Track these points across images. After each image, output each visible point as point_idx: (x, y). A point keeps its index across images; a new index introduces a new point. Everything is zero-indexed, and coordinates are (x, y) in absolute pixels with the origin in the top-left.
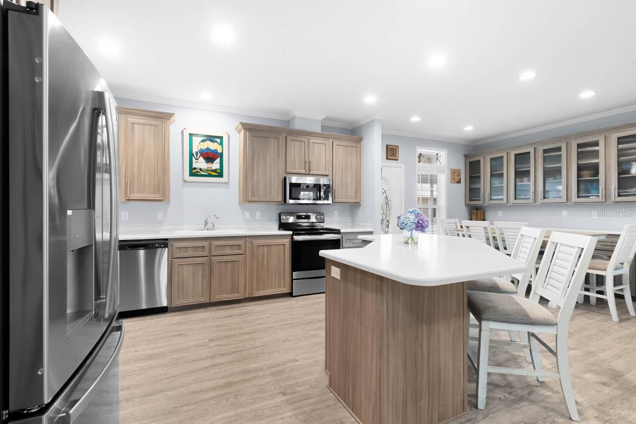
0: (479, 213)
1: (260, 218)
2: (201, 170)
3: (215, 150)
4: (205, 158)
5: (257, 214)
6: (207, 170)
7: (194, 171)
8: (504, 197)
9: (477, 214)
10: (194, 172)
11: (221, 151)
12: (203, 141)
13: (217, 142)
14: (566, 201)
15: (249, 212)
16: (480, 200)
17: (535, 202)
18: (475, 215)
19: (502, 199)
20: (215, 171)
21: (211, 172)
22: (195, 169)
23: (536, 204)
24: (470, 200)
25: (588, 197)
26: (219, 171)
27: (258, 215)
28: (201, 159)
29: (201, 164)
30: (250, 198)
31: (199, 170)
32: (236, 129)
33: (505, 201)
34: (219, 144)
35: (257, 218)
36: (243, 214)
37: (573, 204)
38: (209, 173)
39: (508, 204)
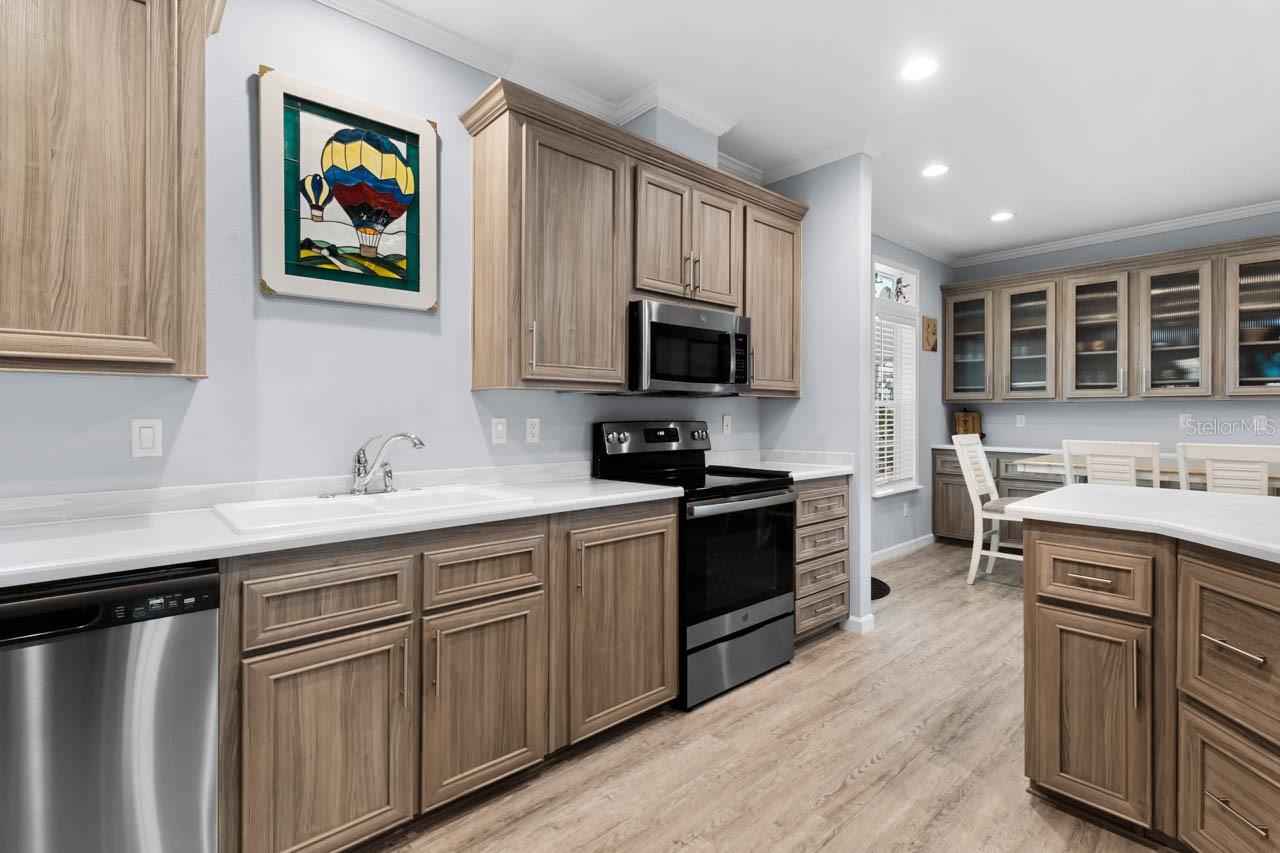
0: (970, 419)
1: (536, 440)
2: (333, 250)
3: (387, 181)
4: (349, 209)
5: (528, 427)
6: (359, 256)
7: (304, 254)
8: (1049, 383)
9: (965, 422)
10: (303, 259)
11: (410, 191)
12: (340, 137)
13: (395, 151)
14: (1210, 393)
15: (504, 420)
16: (983, 390)
17: (1129, 395)
18: (962, 423)
19: (1043, 388)
20: (388, 262)
21: (372, 267)
22: (309, 244)
23: (1131, 399)
24: (956, 391)
25: (1263, 383)
26: (403, 264)
27: (533, 427)
28: (335, 209)
29: (333, 228)
30: (537, 371)
31: (325, 253)
32: (463, 119)
33: (1050, 392)
34: (406, 163)
35: (530, 439)
36: (486, 425)
37: (1228, 398)
38: (366, 269)
39: (1057, 400)
